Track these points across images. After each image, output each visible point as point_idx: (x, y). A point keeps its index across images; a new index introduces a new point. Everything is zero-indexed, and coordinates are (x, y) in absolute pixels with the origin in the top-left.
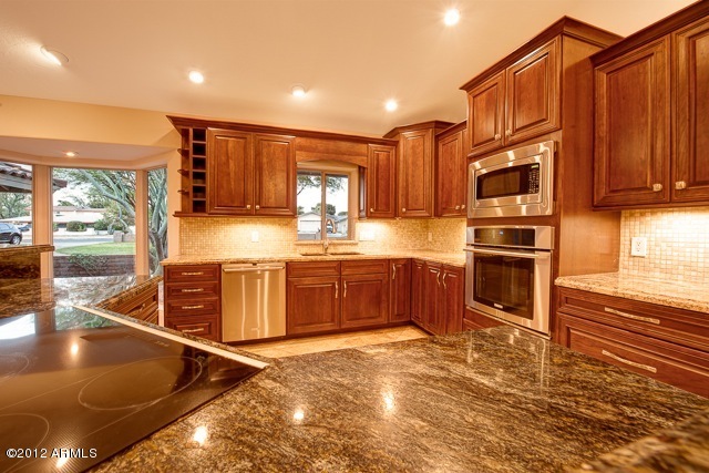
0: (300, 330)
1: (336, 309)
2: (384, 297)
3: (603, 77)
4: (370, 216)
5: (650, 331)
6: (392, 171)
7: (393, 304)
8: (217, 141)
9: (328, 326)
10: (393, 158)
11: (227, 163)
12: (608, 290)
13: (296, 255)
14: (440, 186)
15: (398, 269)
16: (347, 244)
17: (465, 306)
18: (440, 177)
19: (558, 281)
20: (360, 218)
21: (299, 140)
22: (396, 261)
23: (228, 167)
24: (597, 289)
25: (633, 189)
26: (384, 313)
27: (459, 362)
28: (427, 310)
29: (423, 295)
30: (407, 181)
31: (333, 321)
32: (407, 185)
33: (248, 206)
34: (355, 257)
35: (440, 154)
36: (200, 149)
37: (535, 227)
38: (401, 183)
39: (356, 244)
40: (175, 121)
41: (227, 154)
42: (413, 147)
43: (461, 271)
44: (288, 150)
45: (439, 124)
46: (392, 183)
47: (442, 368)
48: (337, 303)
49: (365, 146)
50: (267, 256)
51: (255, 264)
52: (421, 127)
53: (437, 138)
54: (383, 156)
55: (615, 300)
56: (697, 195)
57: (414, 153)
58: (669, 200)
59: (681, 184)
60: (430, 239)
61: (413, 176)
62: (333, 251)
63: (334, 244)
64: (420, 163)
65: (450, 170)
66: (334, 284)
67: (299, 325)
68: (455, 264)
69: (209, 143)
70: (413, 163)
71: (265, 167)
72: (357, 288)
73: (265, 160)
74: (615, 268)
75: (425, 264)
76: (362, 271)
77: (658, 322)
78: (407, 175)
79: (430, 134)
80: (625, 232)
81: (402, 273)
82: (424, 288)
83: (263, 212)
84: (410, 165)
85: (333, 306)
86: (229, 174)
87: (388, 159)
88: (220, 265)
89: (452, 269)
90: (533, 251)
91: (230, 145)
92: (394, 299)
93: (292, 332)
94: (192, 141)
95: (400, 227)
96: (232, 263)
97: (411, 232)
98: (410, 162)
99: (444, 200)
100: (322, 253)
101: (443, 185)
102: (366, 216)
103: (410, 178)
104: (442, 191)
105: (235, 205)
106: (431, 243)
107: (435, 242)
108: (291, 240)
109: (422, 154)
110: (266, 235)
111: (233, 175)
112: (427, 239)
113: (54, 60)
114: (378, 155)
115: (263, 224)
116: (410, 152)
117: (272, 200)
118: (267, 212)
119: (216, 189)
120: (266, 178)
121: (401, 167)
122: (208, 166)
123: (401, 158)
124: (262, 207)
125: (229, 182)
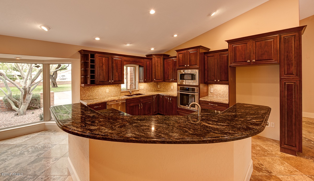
1: (139, 112)
2: (151, 107)
3: (206, 57)
4: (145, 82)
5: (216, 107)
6: (151, 67)
10: (151, 63)
11: (102, 66)
12: (209, 100)
14: (165, 73)
15: (155, 98)
16: (136, 91)
17: (177, 106)
19: (200, 99)
20: (139, 82)
21: (125, 58)
23: (103, 68)
24: (207, 100)
25: (211, 80)
26: (151, 112)
28: (164, 109)
29: (163, 105)
30: (155, 71)
32: (155, 72)
33: (110, 81)
34: (144, 95)
35: (165, 63)
37: (195, 88)
39: (139, 90)
43: (176, 98)
44: (122, 61)
45: (164, 55)
49: (143, 60)
51: (117, 101)
52: (158, 55)
53: (164, 59)
54: (148, 63)
55: (211, 102)
56: (221, 83)
58: (217, 83)
59: (219, 81)
61: (157, 69)
64: (159, 65)
65: (169, 69)
68: (174, 96)
69: (96, 59)
72: (145, 105)
74: (208, 95)
75: (163, 96)
76: (146, 100)
77: (217, 105)
78: (155, 69)
79: (162, 57)
80: (209, 87)
82: (163, 103)
84: (156, 66)
88: (106, 103)
89: (173, 97)
90: (195, 93)
91: (103, 60)
92: (154, 107)
94: (90, 59)
95: (151, 84)
96: (110, 101)
97: (154, 85)
98: (156, 65)
99: (167, 77)
100: (129, 94)
101: (166, 73)
102: (144, 82)
103: (156, 70)
104: (166, 74)
105: (105, 81)
106: (159, 88)
107: (161, 88)
108: (119, 91)
109: (160, 63)
110: (111, 90)
111: (104, 70)
112: (158, 87)
113: (46, 29)
114: (147, 62)
115: (110, 86)
116: (156, 62)
117: (117, 78)
118: (116, 82)
119: (99, 75)
120: (115, 71)
121: (153, 66)
122: (96, 67)
123: (153, 64)
124: (114, 81)
125: (103, 72)
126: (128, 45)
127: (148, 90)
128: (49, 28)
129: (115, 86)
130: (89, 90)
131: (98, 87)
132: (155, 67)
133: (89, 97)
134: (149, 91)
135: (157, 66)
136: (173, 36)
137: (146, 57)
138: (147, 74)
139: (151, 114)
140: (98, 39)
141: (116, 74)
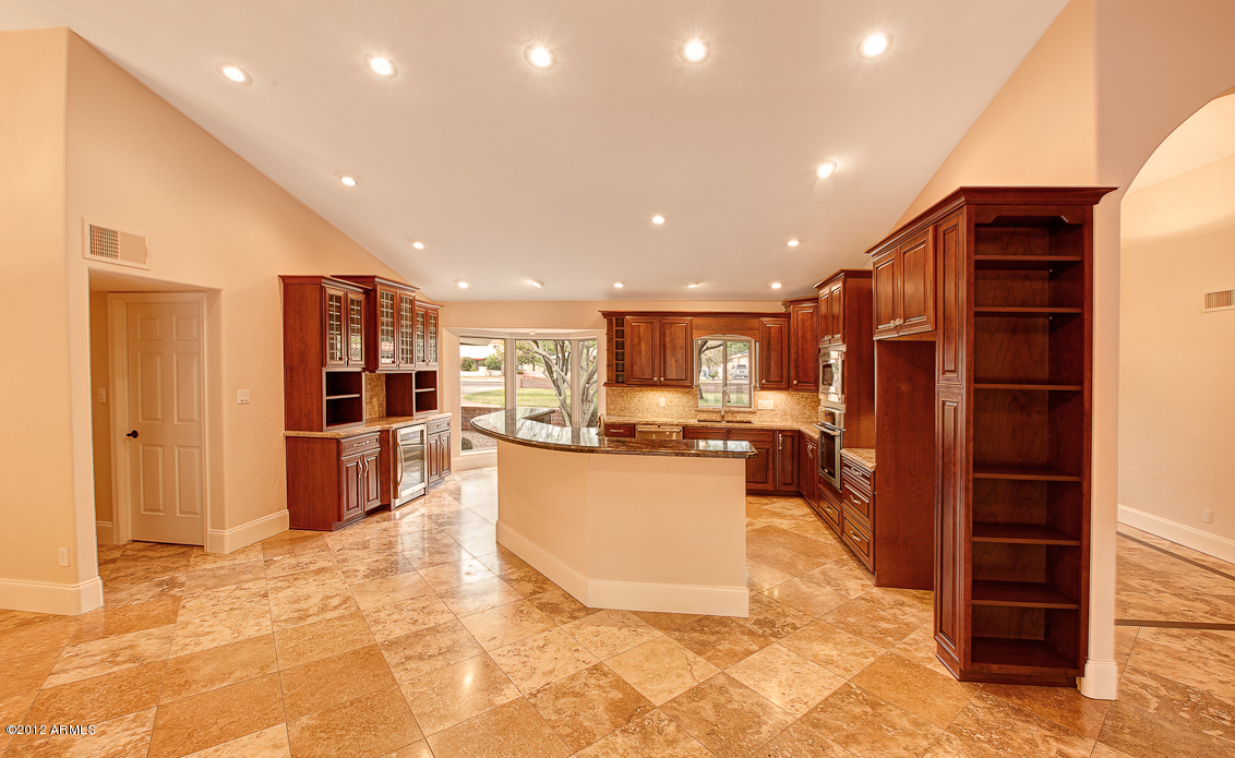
2: (770, 466)
4: (763, 388)
6: (785, 343)
7: (780, 472)
8: (632, 327)
10: (785, 331)
11: (639, 344)
13: (693, 422)
15: (784, 440)
16: (744, 412)
20: (755, 387)
21: (696, 321)
22: (781, 431)
23: (640, 348)
30: (797, 353)
32: (798, 358)
33: (656, 379)
34: (749, 426)
36: (621, 334)
38: (793, 356)
39: (754, 413)
40: (606, 315)
41: (639, 337)
42: (803, 320)
43: (817, 443)
44: (687, 329)
49: (758, 320)
50: (669, 420)
51: (659, 426)
54: (775, 329)
57: (803, 326)
61: (803, 349)
62: (730, 419)
63: (731, 412)
64: (809, 336)
68: (815, 437)
69: (627, 329)
70: (803, 336)
71: (668, 345)
73: (668, 340)
75: (804, 436)
76: (749, 438)
78: (798, 347)
81: (787, 444)
83: (667, 383)
84: (800, 338)
86: (641, 353)
88: (634, 425)
91: (642, 329)
92: (780, 468)
94: (615, 328)
95: (802, 397)
96: (644, 424)
98: (800, 335)
100: (719, 419)
102: (760, 387)
103: (800, 351)
105: (646, 378)
108: (692, 406)
109: (810, 328)
110: (671, 402)
111: (643, 354)
113: (538, 285)
114: (769, 328)
115: (668, 392)
116: (800, 325)
117: (674, 373)
118: (670, 383)
119: (632, 364)
120: (668, 355)
121: (792, 339)
122: (626, 346)
123: (792, 330)
124: (665, 379)
125: (640, 358)
126: (692, 286)
127: (792, 415)
128: (542, 284)
129: (682, 392)
131: (641, 391)
132: (798, 341)
133: (622, 410)
138: (772, 364)
139: (769, 487)
140: (619, 285)
141: (671, 361)
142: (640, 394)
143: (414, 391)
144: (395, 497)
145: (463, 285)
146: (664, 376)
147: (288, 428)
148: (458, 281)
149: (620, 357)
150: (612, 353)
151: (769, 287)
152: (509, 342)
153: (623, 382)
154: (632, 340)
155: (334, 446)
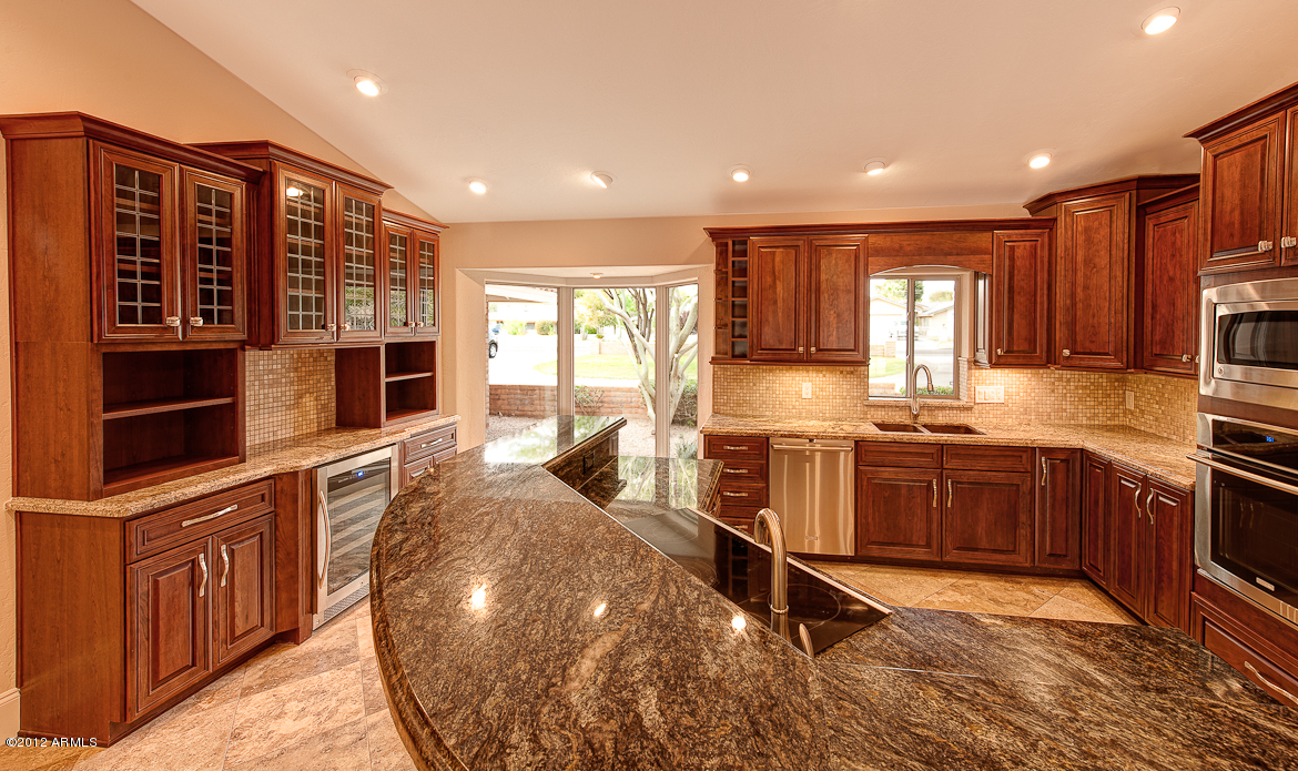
0: (875, 551)
1: (935, 526)
2: (1023, 518)
4: (997, 363)
6: (1042, 277)
7: (1043, 531)
8: (761, 255)
9: (920, 554)
10: (1043, 253)
11: (774, 286)
13: (871, 431)
14: (1148, 309)
15: (1053, 469)
16: (952, 408)
17: (1193, 566)
18: (1149, 288)
20: (975, 363)
21: (874, 240)
22: (1048, 451)
23: (775, 292)
26: (1023, 547)
27: (1082, 655)
28: (1114, 557)
29: (1107, 528)
30: (1073, 295)
31: (928, 545)
32: (1074, 304)
33: (801, 349)
35: (1149, 241)
36: (741, 269)
38: (1061, 300)
39: (969, 409)
40: (715, 234)
41: (774, 273)
42: (1087, 230)
43: (1187, 497)
44: (857, 257)
45: (1144, 183)
46: (1042, 298)
47: (1059, 656)
48: (935, 517)
49: (988, 235)
51: (810, 440)
52: (1105, 191)
53: (1141, 212)
54: (1022, 250)
57: (1089, 241)
60: (1130, 405)
61: (1086, 288)
62: (929, 422)
63: (930, 408)
64: (1103, 260)
65: (1171, 279)
66: (930, 483)
67: (874, 543)
68: (1173, 479)
69: (752, 261)
71: (823, 286)
72: (971, 493)
73: (824, 277)
75: (1109, 467)
76: (982, 464)
78: (1074, 284)
79: (1123, 206)
81: (1060, 476)
82: (1107, 513)
83: (820, 356)
84: (1080, 265)
85: (929, 521)
86: (775, 302)
87: (1033, 253)
88: (767, 438)
89: (1163, 488)
91: (778, 259)
92: (1043, 523)
93: (863, 552)
94: (730, 259)
95: (1060, 379)
96: (782, 436)
97: (1085, 388)
98: (1080, 258)
99: (1157, 338)
100: (908, 422)
101: (1154, 307)
102: (990, 362)
103: (1079, 290)
104: (1153, 318)
105: (784, 347)
106: (1132, 413)
107: (1142, 412)
108: (858, 398)
109: (1105, 243)
110: (822, 390)
111: (780, 303)
112: (1123, 402)
113: (600, 183)
114: (1012, 249)
115: (817, 371)
116: (1081, 239)
117: (834, 338)
118: (826, 356)
119: (760, 324)
120: (824, 305)
121: (1060, 268)
122: (750, 291)
123: (1061, 252)
124: (819, 350)
125: (775, 312)
126: (876, 173)
127: (1038, 414)
128: (608, 179)
129: (842, 372)
130: (741, 381)
131: (771, 371)
132: (1075, 271)
133: (739, 405)
134: (1045, 421)
135: (1088, 262)
136: (1138, 34)
137: (1026, 215)
138: (1016, 317)
139: (1022, 559)
140: (741, 177)
141: (829, 316)
142: (770, 377)
143: (384, 380)
144: (312, 609)
145: (478, 188)
146: (817, 345)
147: (18, 491)
148: (469, 179)
149: (737, 312)
150: (725, 306)
151: (1026, 165)
152: (563, 292)
153: (744, 356)
154: (760, 278)
155: (115, 534)
